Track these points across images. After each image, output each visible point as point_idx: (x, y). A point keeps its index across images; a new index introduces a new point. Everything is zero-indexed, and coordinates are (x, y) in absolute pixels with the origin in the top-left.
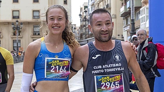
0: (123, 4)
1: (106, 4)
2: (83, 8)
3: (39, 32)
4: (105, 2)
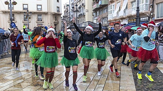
0: (94, 3)
1: (82, 3)
2: (66, 6)
3: (41, 19)
4: (81, 2)
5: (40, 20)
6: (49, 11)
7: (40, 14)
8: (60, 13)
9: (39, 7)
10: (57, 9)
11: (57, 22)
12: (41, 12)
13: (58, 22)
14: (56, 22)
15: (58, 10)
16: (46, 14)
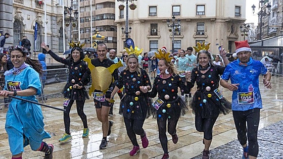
3: (203, 31)
5: (201, 34)
6: (218, 15)
7: (200, 22)
8: (242, 18)
9: (201, 9)
10: (235, 10)
11: (234, 36)
12: (203, 17)
13: (237, 35)
14: (232, 36)
15: (238, 12)
16: (213, 21)
